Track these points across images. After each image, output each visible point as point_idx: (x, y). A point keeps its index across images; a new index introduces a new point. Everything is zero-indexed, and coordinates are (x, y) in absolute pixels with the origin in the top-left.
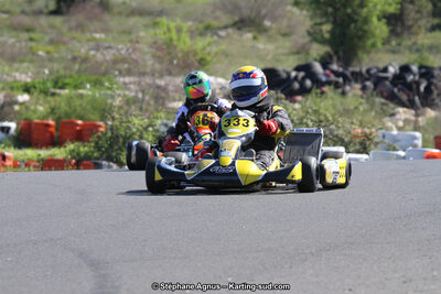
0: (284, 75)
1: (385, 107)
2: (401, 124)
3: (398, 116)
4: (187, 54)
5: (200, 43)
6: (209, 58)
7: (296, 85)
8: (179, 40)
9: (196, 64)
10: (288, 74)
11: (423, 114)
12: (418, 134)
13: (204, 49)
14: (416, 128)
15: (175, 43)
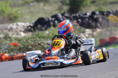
0: (47, 20)
1: (80, 30)
2: (87, 35)
3: (86, 33)
4: (9, 15)
5: (14, 10)
6: (18, 16)
7: (52, 23)
8: (6, 10)
9: (13, 18)
10: (49, 19)
11: (96, 31)
12: (93, 39)
13: (16, 12)
14: (93, 37)
15: (5, 11)
